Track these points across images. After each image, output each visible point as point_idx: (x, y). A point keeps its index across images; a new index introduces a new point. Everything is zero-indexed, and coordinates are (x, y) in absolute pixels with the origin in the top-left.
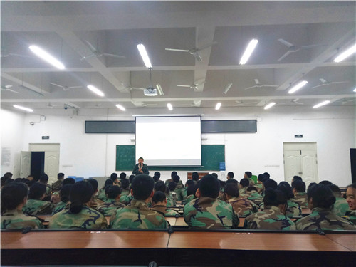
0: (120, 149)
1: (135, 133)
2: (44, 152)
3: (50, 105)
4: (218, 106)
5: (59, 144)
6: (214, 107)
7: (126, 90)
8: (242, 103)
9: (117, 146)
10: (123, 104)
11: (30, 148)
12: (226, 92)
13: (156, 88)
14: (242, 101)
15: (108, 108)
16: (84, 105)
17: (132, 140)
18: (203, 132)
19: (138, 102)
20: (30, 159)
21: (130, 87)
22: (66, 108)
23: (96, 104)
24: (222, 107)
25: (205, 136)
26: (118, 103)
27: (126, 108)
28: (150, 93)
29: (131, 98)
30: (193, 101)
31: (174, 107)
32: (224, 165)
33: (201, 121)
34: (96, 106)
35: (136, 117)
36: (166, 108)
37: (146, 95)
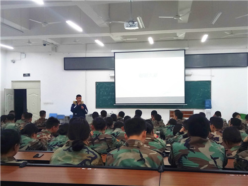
0: (100, 86)
1: (114, 70)
2: (26, 90)
3: (29, 42)
4: (204, 38)
5: (39, 81)
6: (200, 39)
7: (105, 24)
8: (232, 33)
9: (96, 83)
10: (102, 39)
11: (12, 86)
12: (214, 23)
13: (137, 21)
14: (232, 32)
15: (86, 44)
16: (62, 41)
17: (111, 77)
18: (186, 67)
19: (117, 37)
20: (13, 96)
21: (108, 20)
22: (45, 45)
23: (75, 40)
24: (209, 39)
25: (189, 71)
26: (97, 38)
27: (105, 43)
28: (131, 26)
29: (110, 32)
30: (176, 34)
31: (155, 41)
32: (210, 103)
33: (185, 55)
34: (75, 41)
35: (115, 53)
36: (147, 42)
37: (126, 28)
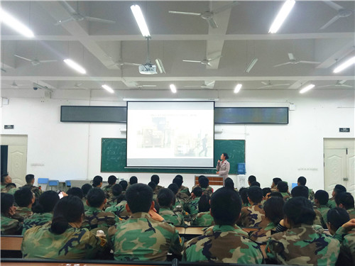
0: (107, 144)
1: (126, 123)
2: (7, 146)
3: (14, 84)
4: (238, 88)
5: (26, 136)
6: (232, 90)
7: (116, 66)
9: (103, 139)
10: (111, 84)
12: (249, 70)
13: (155, 64)
14: (270, 83)
15: (91, 90)
16: (59, 85)
17: (122, 132)
18: (216, 123)
19: (131, 82)
21: (120, 62)
22: (36, 89)
23: (76, 84)
24: (242, 90)
25: (219, 128)
26: (105, 82)
27: (115, 90)
28: (147, 70)
29: (122, 76)
30: (204, 81)
31: (179, 90)
32: (244, 167)
33: (214, 108)
34: (76, 86)
35: (127, 102)
36: (168, 90)
37: (142, 73)
